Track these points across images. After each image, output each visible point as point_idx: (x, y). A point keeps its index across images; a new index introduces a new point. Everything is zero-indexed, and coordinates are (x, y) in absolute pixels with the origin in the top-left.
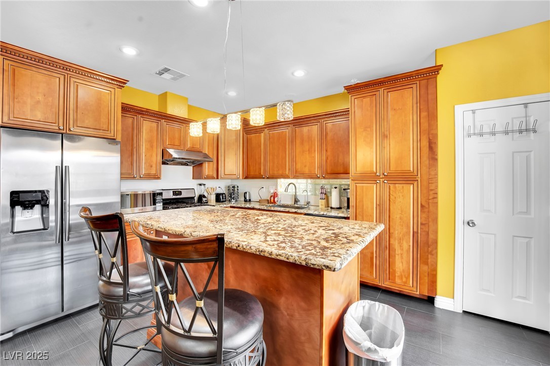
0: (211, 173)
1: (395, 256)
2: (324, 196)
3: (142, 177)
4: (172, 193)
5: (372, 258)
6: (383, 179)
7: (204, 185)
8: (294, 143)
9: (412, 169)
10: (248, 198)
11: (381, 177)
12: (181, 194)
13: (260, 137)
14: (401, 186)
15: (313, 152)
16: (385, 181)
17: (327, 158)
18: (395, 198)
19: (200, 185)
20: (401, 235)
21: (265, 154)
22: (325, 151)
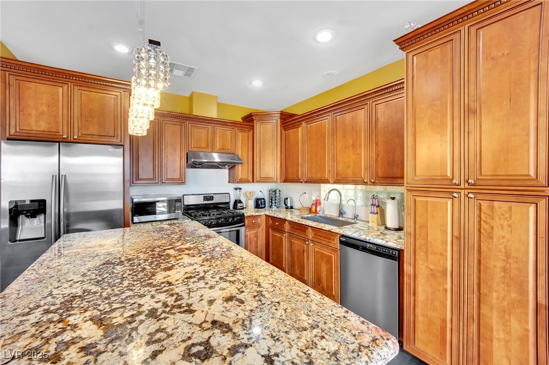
0: (245, 177)
1: (492, 341)
2: (375, 209)
3: (164, 183)
4: (203, 198)
5: (443, 330)
6: (467, 191)
7: (240, 189)
8: (335, 136)
9: (532, 173)
10: (289, 205)
11: (462, 186)
12: (213, 199)
13: (297, 132)
14: (505, 206)
15: (358, 147)
16: (471, 195)
17: (377, 155)
18: (493, 228)
19: (236, 189)
20: (505, 303)
21: (303, 152)
22: (374, 145)
